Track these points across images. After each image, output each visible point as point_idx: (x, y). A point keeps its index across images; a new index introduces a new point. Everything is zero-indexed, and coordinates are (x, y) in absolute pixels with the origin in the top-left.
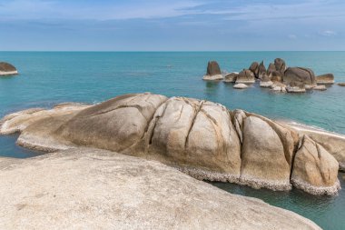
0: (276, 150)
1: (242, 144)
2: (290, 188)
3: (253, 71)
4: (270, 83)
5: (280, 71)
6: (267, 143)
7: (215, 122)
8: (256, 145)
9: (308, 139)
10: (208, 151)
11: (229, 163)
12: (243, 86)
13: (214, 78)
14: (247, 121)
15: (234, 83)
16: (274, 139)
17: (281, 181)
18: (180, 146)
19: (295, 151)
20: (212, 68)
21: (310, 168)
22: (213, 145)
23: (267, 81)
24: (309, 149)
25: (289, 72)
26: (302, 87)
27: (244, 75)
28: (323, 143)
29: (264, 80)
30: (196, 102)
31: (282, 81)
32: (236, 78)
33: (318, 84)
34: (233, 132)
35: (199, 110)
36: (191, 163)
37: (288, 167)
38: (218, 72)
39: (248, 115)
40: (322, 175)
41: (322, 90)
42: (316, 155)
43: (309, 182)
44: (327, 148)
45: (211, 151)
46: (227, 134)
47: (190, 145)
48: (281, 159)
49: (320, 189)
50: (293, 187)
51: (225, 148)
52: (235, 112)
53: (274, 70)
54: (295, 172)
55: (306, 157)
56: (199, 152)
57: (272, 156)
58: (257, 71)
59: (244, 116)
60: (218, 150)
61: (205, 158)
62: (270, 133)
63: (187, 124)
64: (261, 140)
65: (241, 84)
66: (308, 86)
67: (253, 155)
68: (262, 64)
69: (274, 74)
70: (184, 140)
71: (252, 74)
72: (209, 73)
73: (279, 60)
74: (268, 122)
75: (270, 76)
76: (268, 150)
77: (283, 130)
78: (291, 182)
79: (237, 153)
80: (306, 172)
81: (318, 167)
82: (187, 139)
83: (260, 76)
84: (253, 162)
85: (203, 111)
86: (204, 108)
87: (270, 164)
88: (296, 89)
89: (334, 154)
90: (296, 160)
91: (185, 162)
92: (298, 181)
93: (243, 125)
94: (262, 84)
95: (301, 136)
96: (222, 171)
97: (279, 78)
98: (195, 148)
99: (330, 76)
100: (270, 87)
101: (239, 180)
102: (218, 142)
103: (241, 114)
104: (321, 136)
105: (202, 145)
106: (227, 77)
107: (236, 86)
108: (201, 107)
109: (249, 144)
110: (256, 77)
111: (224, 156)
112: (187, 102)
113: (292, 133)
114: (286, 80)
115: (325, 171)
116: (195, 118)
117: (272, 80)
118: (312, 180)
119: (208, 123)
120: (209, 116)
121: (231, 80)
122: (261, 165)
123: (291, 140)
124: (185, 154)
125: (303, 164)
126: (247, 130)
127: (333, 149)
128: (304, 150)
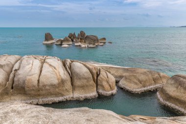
0: (89, 78)
1: (71, 78)
2: (97, 95)
3: (70, 38)
4: (79, 44)
5: (83, 37)
6: (84, 75)
7: (55, 68)
8: (80, 78)
9: (102, 70)
10: (53, 86)
11: (66, 90)
12: (67, 46)
13: (49, 42)
14: (72, 65)
16: (87, 72)
17: (93, 94)
18: (34, 86)
19: (97, 77)
20: (48, 37)
21: (105, 84)
22: (56, 82)
23: (78, 42)
24: (103, 74)
25: (87, 37)
26: (94, 44)
27: (66, 40)
28: (108, 70)
30: (41, 57)
31: (85, 42)
32: (62, 41)
33: (101, 43)
34: (66, 72)
35: (43, 62)
36: (43, 95)
37: (95, 85)
38: (52, 39)
39: (72, 62)
40: (110, 86)
41: (102, 45)
42: (106, 77)
43: (105, 90)
44: (110, 72)
45: (54, 85)
46: (63, 74)
47: (41, 84)
48: (92, 82)
49: (110, 92)
50: (99, 95)
51: (63, 82)
52: (65, 61)
53: (81, 37)
54: (99, 87)
55: (102, 79)
56: (47, 87)
57: (88, 81)
58: (72, 37)
59: (70, 62)
60: (59, 84)
61: (52, 90)
62: (85, 70)
63: (37, 71)
64: (81, 74)
65: (65, 45)
66: (96, 44)
67: (78, 83)
68: (74, 34)
69: (81, 39)
70: (36, 82)
71: (70, 39)
72: (47, 39)
73: (82, 31)
74: (83, 64)
75: (79, 40)
76: (85, 79)
77: (90, 67)
78: (98, 92)
79: (69, 83)
80: (103, 86)
81: (108, 82)
82: (38, 81)
83: (74, 40)
84: (79, 87)
85: (46, 62)
86: (47, 60)
87: (87, 86)
88: (91, 46)
89: (112, 74)
90: (98, 81)
91: (39, 95)
92: (101, 91)
93: (70, 67)
94: (76, 44)
95: (99, 68)
96: (62, 95)
98: (44, 86)
99: (104, 39)
100: (80, 46)
101: (73, 98)
102: (58, 79)
103: (68, 61)
104: (106, 67)
105: (49, 83)
106: (57, 41)
107: (62, 46)
108: (45, 60)
109: (75, 77)
110: (73, 41)
111: (63, 87)
112: (35, 58)
113: (95, 68)
114: (87, 42)
115: (111, 84)
116: (42, 67)
117: (80, 42)
118: (106, 89)
119: (51, 69)
120: (50, 65)
121: (59, 43)
122: (83, 87)
123: (94, 71)
124: (39, 90)
125: (101, 82)
126: (73, 70)
127: (112, 72)
128: (101, 76)
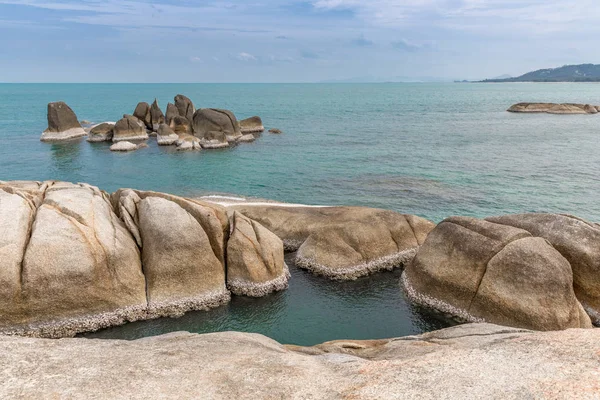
0: (198, 245)
1: (140, 249)
2: (228, 298)
3: (142, 118)
4: (173, 137)
5: (186, 116)
6: (183, 237)
7: (80, 219)
8: (165, 243)
9: (240, 217)
10: (75, 277)
11: (124, 287)
12: (128, 145)
13: (65, 135)
14: (142, 207)
15: (110, 142)
16: (191, 228)
17: (213, 292)
18: (7, 285)
19: (226, 239)
20: (58, 117)
21: (250, 259)
22: (84, 264)
23: (168, 134)
24: (244, 231)
25: (199, 116)
26: (222, 139)
27: (125, 126)
28: (260, 218)
29: (163, 132)
30: (33, 187)
31: (192, 132)
32: (111, 132)
33: (244, 133)
34: (121, 232)
35: (39, 201)
36: (43, 312)
37: (220, 265)
38: (74, 122)
39: (142, 196)
40: (266, 264)
41: (250, 141)
42: (254, 238)
43: (252, 280)
44: (267, 224)
45: (81, 275)
46: (109, 235)
47: (31, 277)
48: (209, 257)
49: (266, 285)
50: (233, 295)
51: (109, 263)
52: (120, 194)
53: (176, 115)
54: (231, 270)
55: (242, 245)
56: (55, 285)
57: (195, 256)
58: (148, 117)
59: (137, 198)
60: (96, 270)
61: (73, 292)
62: (185, 219)
63: (17, 235)
64: (172, 234)
65: (123, 143)
66: (231, 138)
67: (162, 263)
68: (155, 104)
69: (178, 122)
70: (15, 270)
71: (141, 124)
72: (54, 125)
73: (181, 97)
74: (177, 201)
75: (172, 125)
76: (187, 247)
77: (203, 210)
78: (229, 287)
79: (135, 266)
80: (245, 266)
81: (259, 254)
82: (22, 265)
83: (156, 126)
84: (166, 274)
85: (50, 202)
86: (52, 196)
87: (193, 269)
88: (214, 143)
89: (276, 230)
90: (229, 252)
91: (27, 313)
92: (238, 283)
93: (136, 216)
94: (162, 139)
95: (230, 214)
96: (111, 307)
97: (187, 127)
98: (44, 280)
99: (257, 120)
100: (175, 144)
101: (147, 311)
102: (93, 255)
103: (130, 197)
104: (257, 209)
105: (60, 270)
106: (94, 132)
107: (114, 147)
108: (44, 195)
109: (153, 246)
110: (150, 129)
111: (111, 278)
112: (9, 191)
113: (217, 212)
114: (199, 131)
115: (268, 258)
116: (34, 218)
117: (176, 131)
118: (255, 275)
119: (65, 223)
120: (64, 211)
121: (103, 136)
122: (180, 275)
123: (217, 224)
124: (25, 298)
125: (240, 255)
126: (146, 221)
127: (274, 224)
128: (238, 235)
